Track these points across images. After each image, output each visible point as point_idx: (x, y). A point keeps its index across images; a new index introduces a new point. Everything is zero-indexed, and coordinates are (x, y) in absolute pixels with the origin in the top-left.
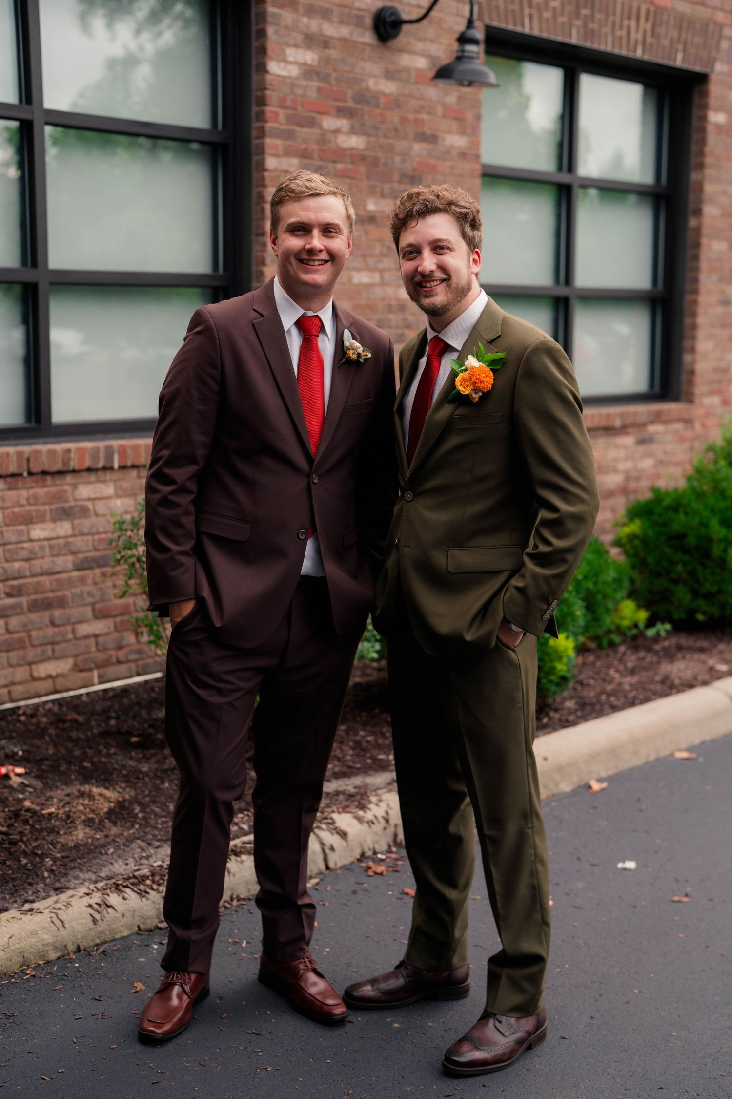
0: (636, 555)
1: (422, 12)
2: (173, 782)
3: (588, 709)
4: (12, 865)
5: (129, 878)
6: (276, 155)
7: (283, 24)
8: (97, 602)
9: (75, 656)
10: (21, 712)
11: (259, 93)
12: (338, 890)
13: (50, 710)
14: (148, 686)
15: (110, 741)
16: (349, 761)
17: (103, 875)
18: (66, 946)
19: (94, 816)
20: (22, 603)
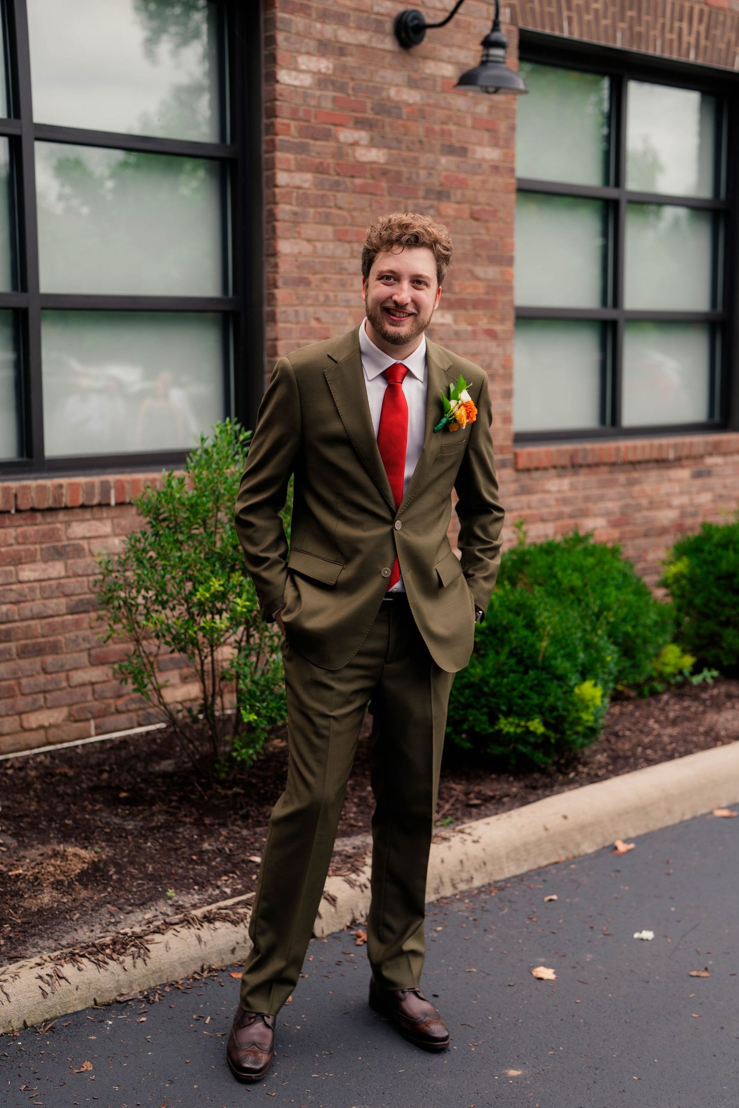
0: (682, 596)
1: (446, 16)
2: (157, 841)
3: (622, 762)
5: (88, 946)
6: (288, 170)
7: (294, 30)
8: (94, 648)
9: (70, 705)
10: (8, 765)
11: (269, 104)
12: (321, 961)
13: (41, 763)
14: (150, 737)
15: (98, 796)
16: (351, 818)
17: (64, 943)
18: (10, 1022)
19: (64, 878)
20: (10, 649)
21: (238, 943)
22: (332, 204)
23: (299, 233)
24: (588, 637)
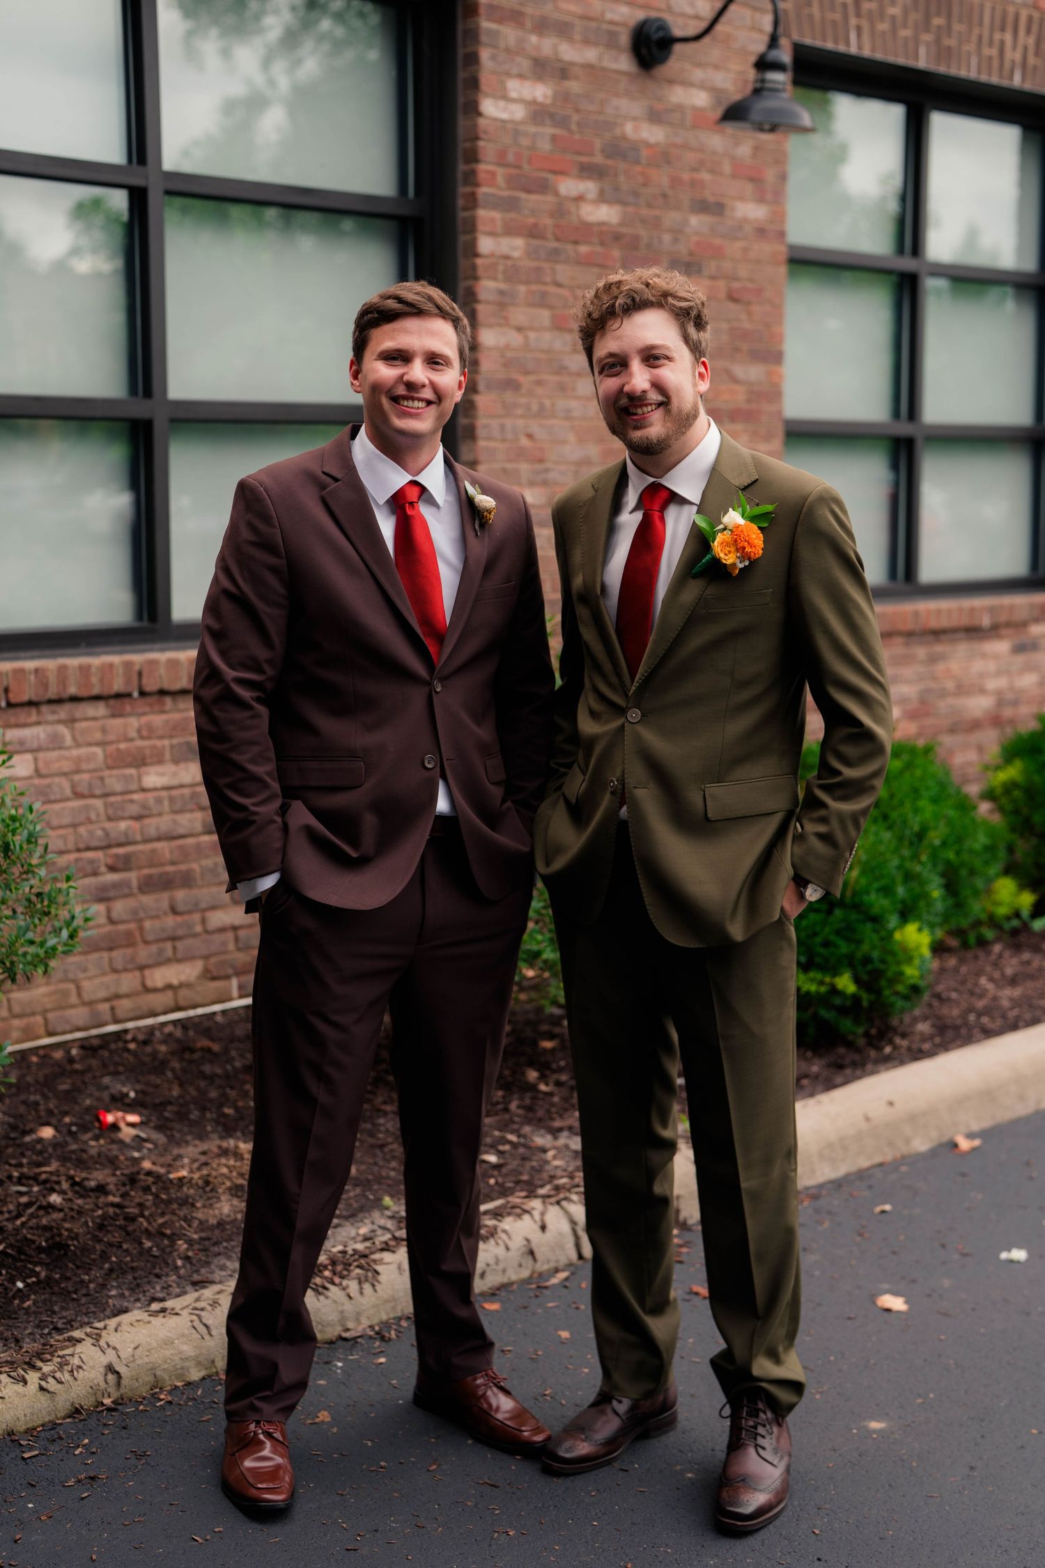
1: (703, 25)
3: (950, 1033)
4: (131, 1249)
6: (492, 234)
7: (502, 45)
9: (206, 957)
10: (129, 1037)
11: (468, 145)
13: (170, 1035)
18: (213, 1362)
20: (130, 881)
21: (488, 1265)
22: (548, 279)
23: (506, 318)
24: (908, 864)
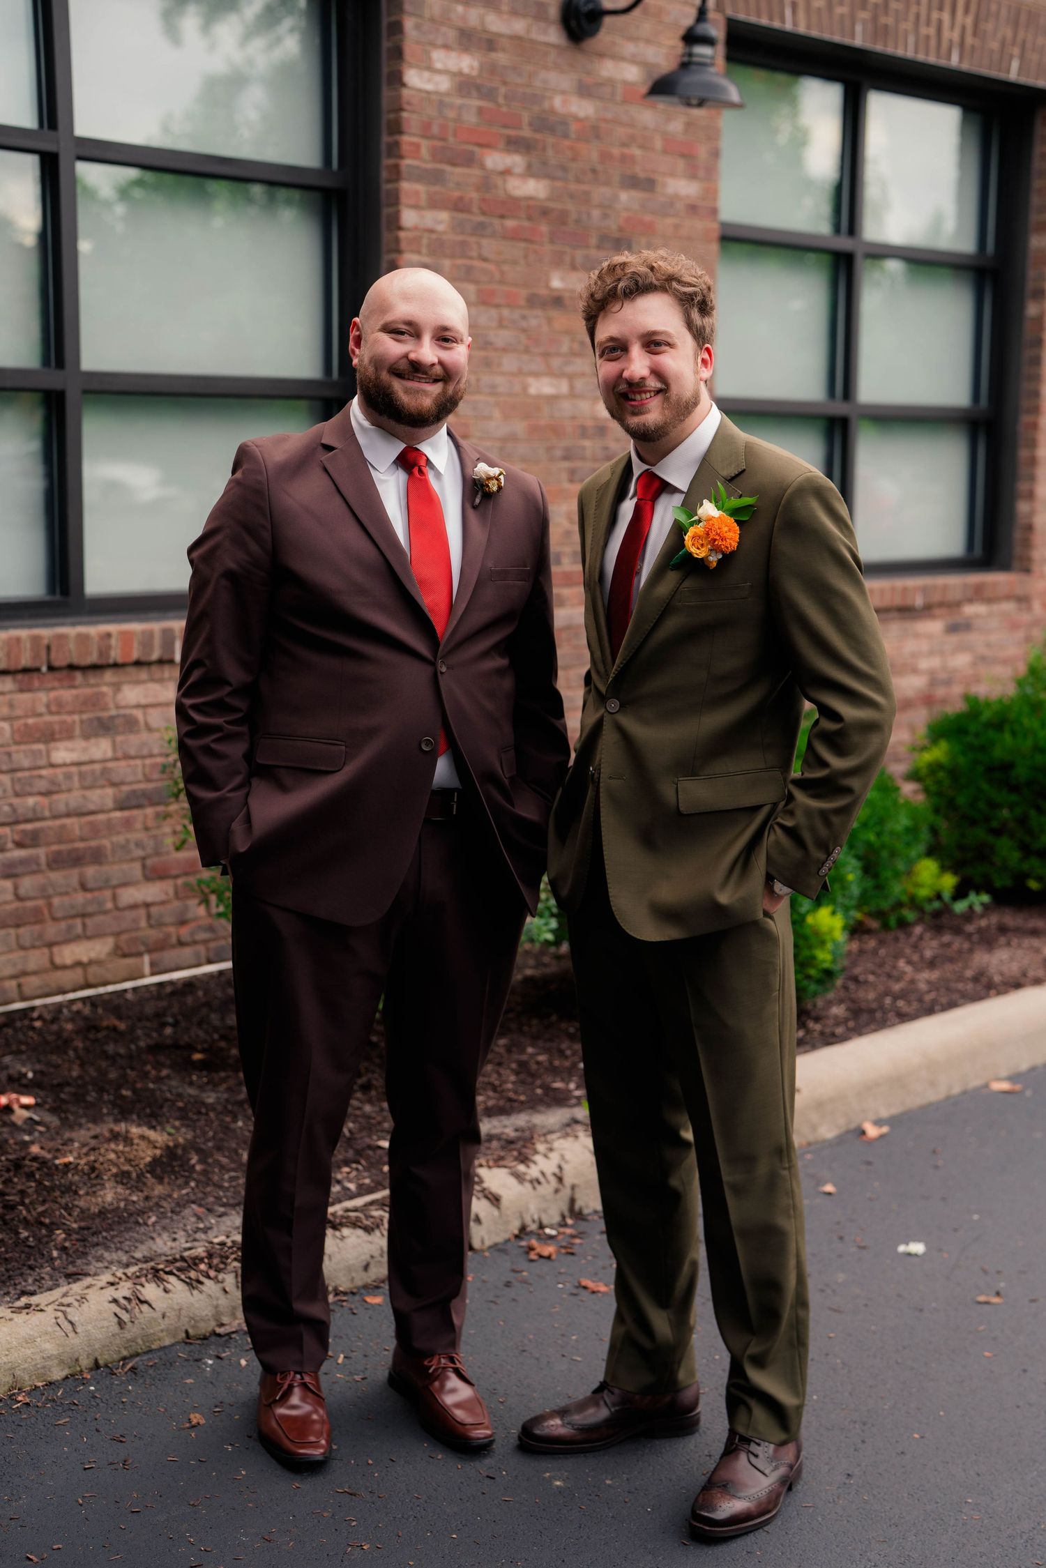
0: (939, 794)
3: (864, 1018)
4: (6, 1240)
5: (175, 1260)
6: (416, 207)
7: (427, 14)
8: (148, 856)
9: (117, 935)
10: (35, 1015)
11: (392, 116)
12: (484, 1281)
13: (78, 1012)
14: (223, 979)
15: (162, 1058)
16: (509, 1090)
17: (138, 1255)
18: (77, 1360)
19: (131, 1169)
20: (38, 857)
21: (372, 1257)
22: (474, 254)
